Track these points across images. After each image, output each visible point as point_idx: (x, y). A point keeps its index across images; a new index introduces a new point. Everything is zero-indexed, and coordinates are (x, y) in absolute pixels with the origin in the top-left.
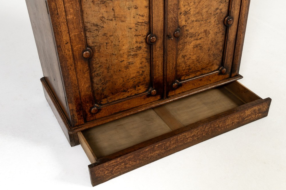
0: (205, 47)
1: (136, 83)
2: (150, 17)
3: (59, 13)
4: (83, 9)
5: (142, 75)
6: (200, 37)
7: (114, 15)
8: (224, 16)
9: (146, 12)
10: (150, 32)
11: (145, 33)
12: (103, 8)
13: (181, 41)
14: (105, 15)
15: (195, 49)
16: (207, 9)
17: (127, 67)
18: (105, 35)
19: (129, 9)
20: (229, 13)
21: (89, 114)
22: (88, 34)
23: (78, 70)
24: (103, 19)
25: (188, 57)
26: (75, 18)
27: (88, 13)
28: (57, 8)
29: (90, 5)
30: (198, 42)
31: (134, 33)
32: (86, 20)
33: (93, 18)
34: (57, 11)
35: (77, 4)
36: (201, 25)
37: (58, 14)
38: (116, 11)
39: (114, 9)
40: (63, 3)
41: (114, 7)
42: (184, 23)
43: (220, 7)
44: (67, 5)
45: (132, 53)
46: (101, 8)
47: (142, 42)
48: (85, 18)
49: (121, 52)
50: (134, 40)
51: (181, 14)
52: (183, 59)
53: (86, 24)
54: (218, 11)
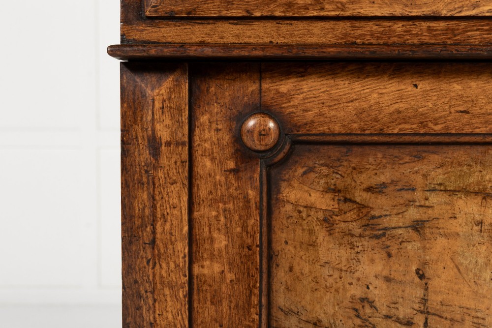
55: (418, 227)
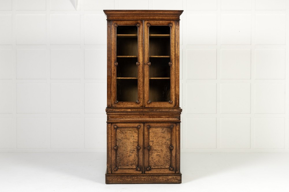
0: (162, 156)
1: (132, 163)
2: (138, 140)
4: (117, 134)
5: (135, 161)
6: (159, 152)
8: (169, 145)
9: (137, 138)
10: (138, 145)
11: (136, 145)
12: (123, 135)
13: (151, 152)
14: (123, 137)
15: (157, 156)
16: (161, 142)
17: (129, 156)
18: (122, 143)
19: (131, 136)
20: (171, 145)
21: (113, 170)
22: (117, 142)
23: (112, 152)
25: (154, 158)
26: (114, 136)
29: (119, 133)
30: (158, 153)
31: (132, 145)
32: (117, 137)
33: (119, 137)
34: (109, 133)
35: (115, 132)
36: (159, 147)
39: (126, 136)
42: (151, 145)
43: (167, 142)
44: (112, 132)
45: (131, 152)
47: (135, 148)
49: (127, 150)
50: (132, 147)
51: (150, 141)
52: (152, 159)
54: (166, 143)
55: (126, 133)
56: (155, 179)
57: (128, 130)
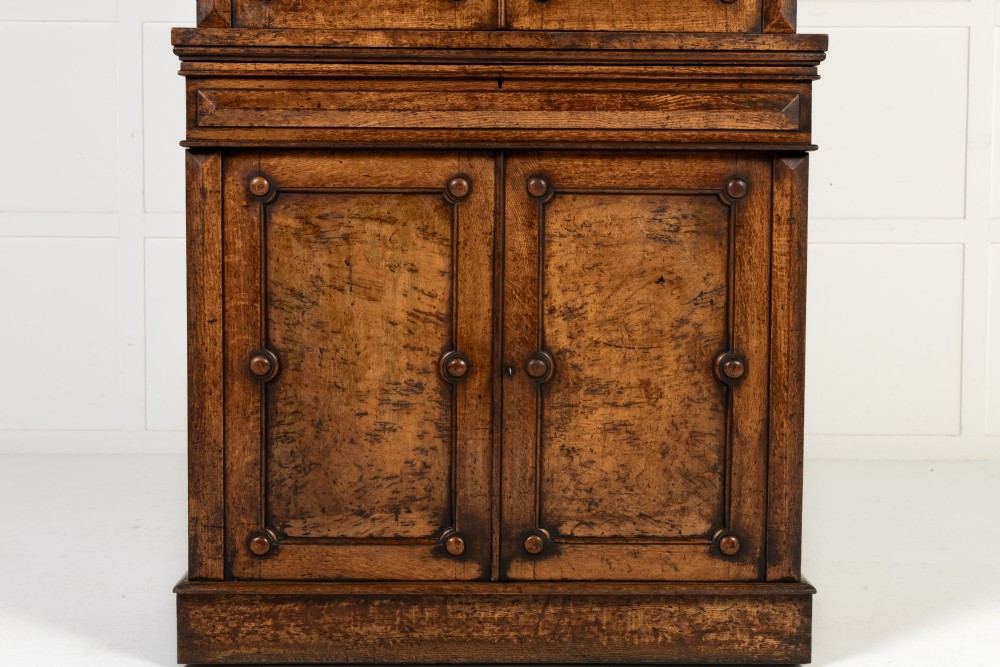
0: (649, 437)
1: (401, 496)
2: (453, 302)
3: (205, 243)
4: (270, 248)
5: (421, 475)
6: (624, 399)
7: (350, 278)
8: (713, 348)
9: (441, 285)
10: (451, 344)
11: (436, 345)
12: (322, 256)
13: (557, 398)
14: (326, 273)
15: (611, 437)
16: (645, 316)
17: (375, 438)
18: (319, 325)
19: (392, 268)
20: (728, 342)
21: (242, 552)
22: (274, 315)
23: (230, 402)
24: (320, 283)
25: (585, 456)
26: (244, 263)
27: (281, 260)
28: (203, 229)
29: (288, 240)
30: (621, 415)
31: (403, 340)
32: (272, 277)
33: (292, 274)
34: (203, 238)
35: (254, 230)
36: (626, 361)
37: (203, 243)
38: (354, 268)
39: (352, 262)
40: (220, 221)
41: (349, 257)
42: (563, 342)
43: (695, 318)
44: (229, 228)
45: (395, 398)
46: (317, 254)
47: (426, 371)
48: (271, 270)
49: (361, 386)
50: (403, 360)
51: (552, 311)
52: (564, 461)
53: (272, 286)
54: (688, 328)
55: (346, 238)
56: (587, 624)
57: (371, 218)
